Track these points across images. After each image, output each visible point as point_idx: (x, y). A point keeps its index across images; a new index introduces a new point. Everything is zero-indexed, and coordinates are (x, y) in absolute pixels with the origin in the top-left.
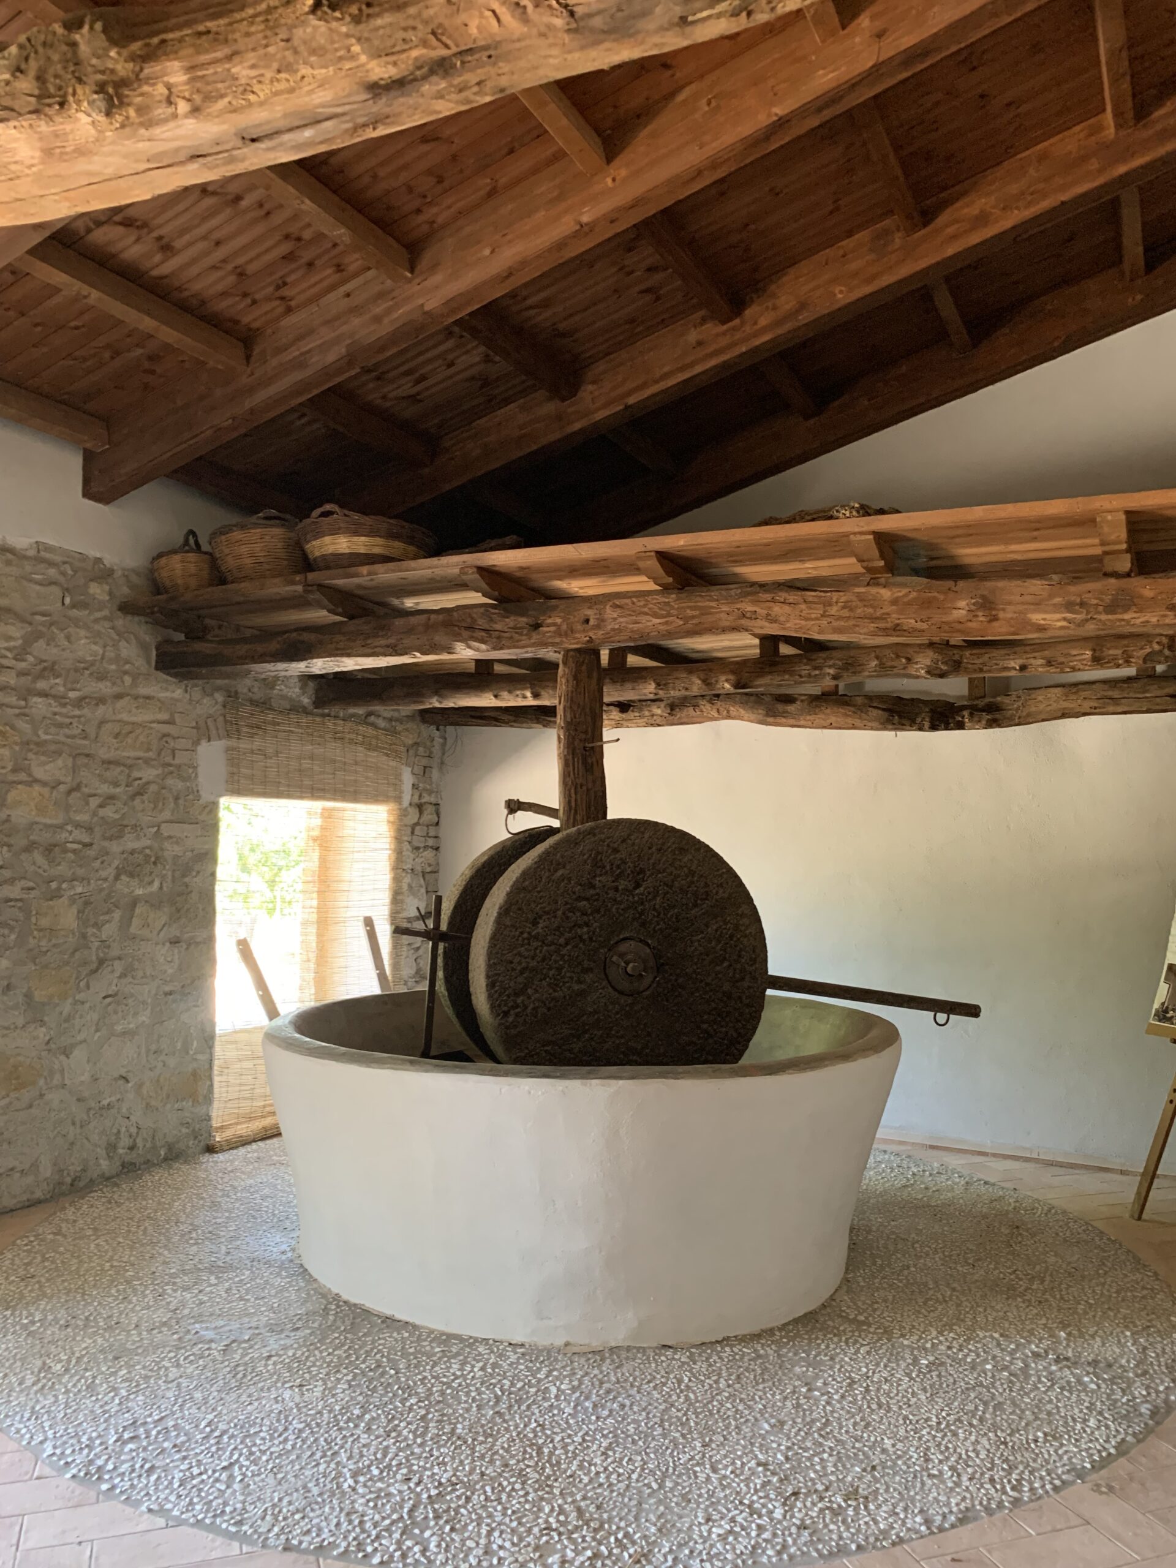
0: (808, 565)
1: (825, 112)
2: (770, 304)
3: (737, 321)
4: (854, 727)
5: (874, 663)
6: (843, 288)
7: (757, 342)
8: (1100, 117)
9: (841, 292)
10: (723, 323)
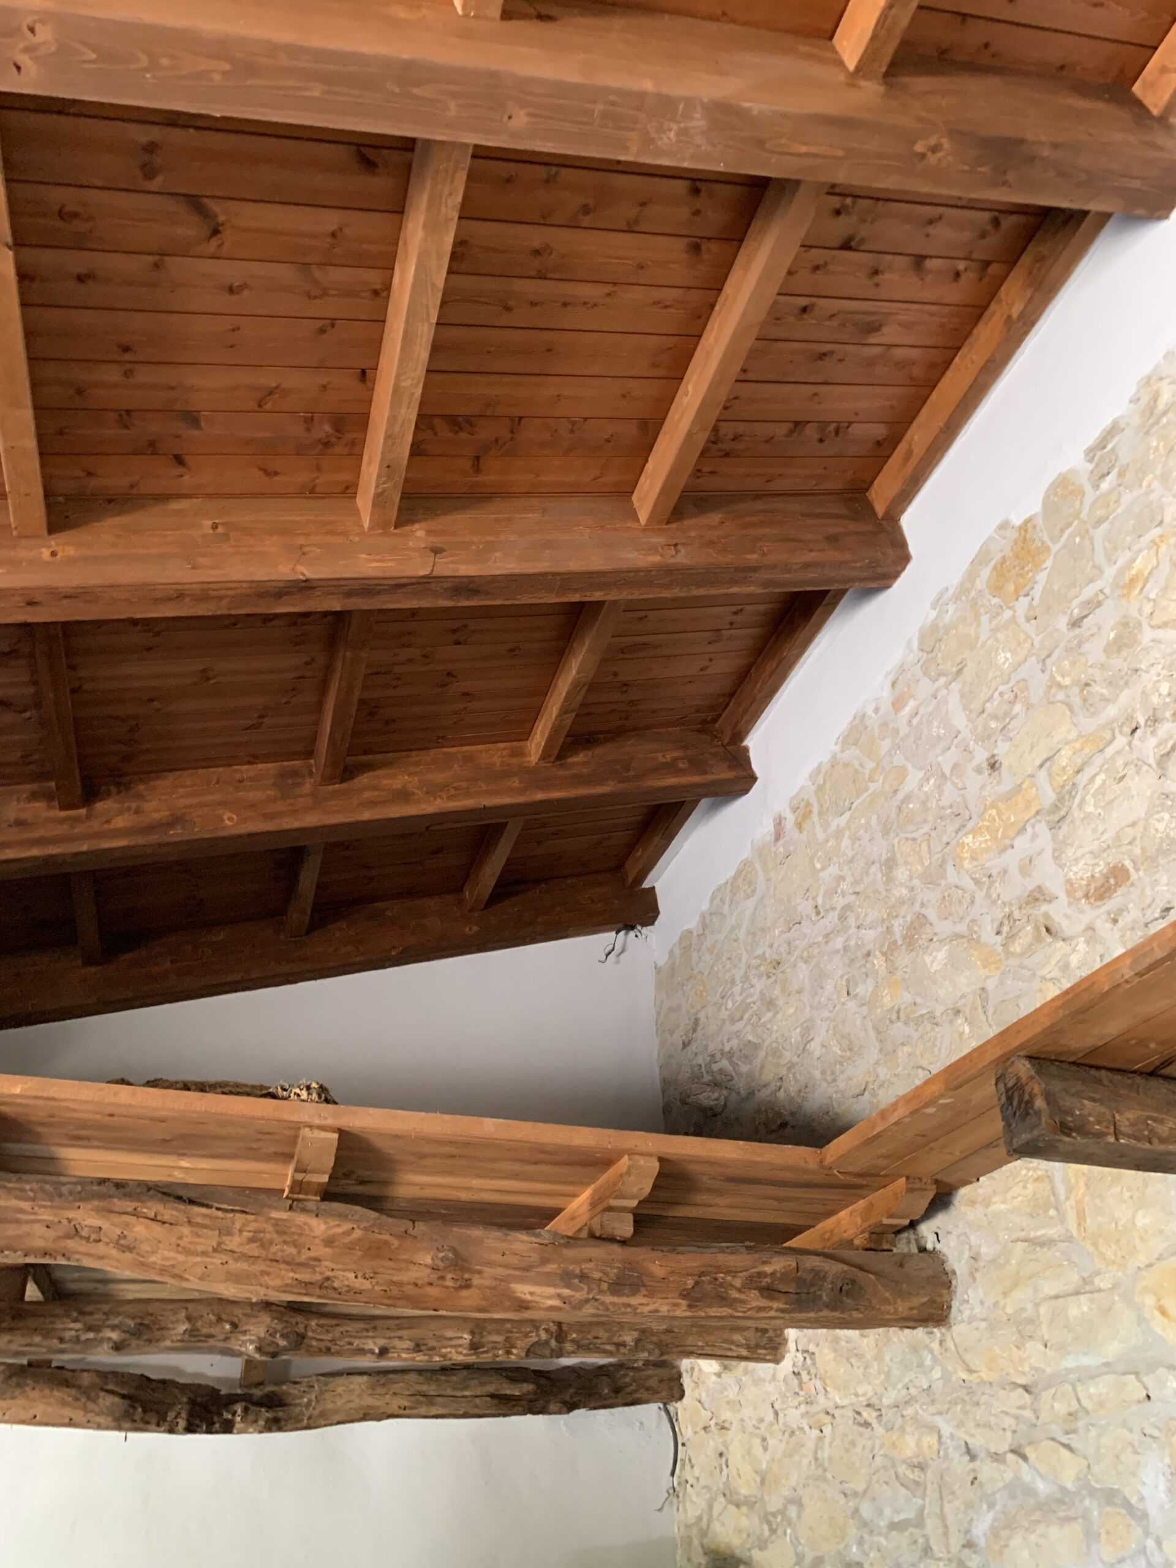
0: (184, 1163)
1: (353, 600)
2: (134, 805)
3: (83, 811)
4: (71, 1423)
5: (183, 1327)
6: (235, 817)
7: (106, 844)
8: (521, 743)
9: (230, 819)
10: (63, 807)
